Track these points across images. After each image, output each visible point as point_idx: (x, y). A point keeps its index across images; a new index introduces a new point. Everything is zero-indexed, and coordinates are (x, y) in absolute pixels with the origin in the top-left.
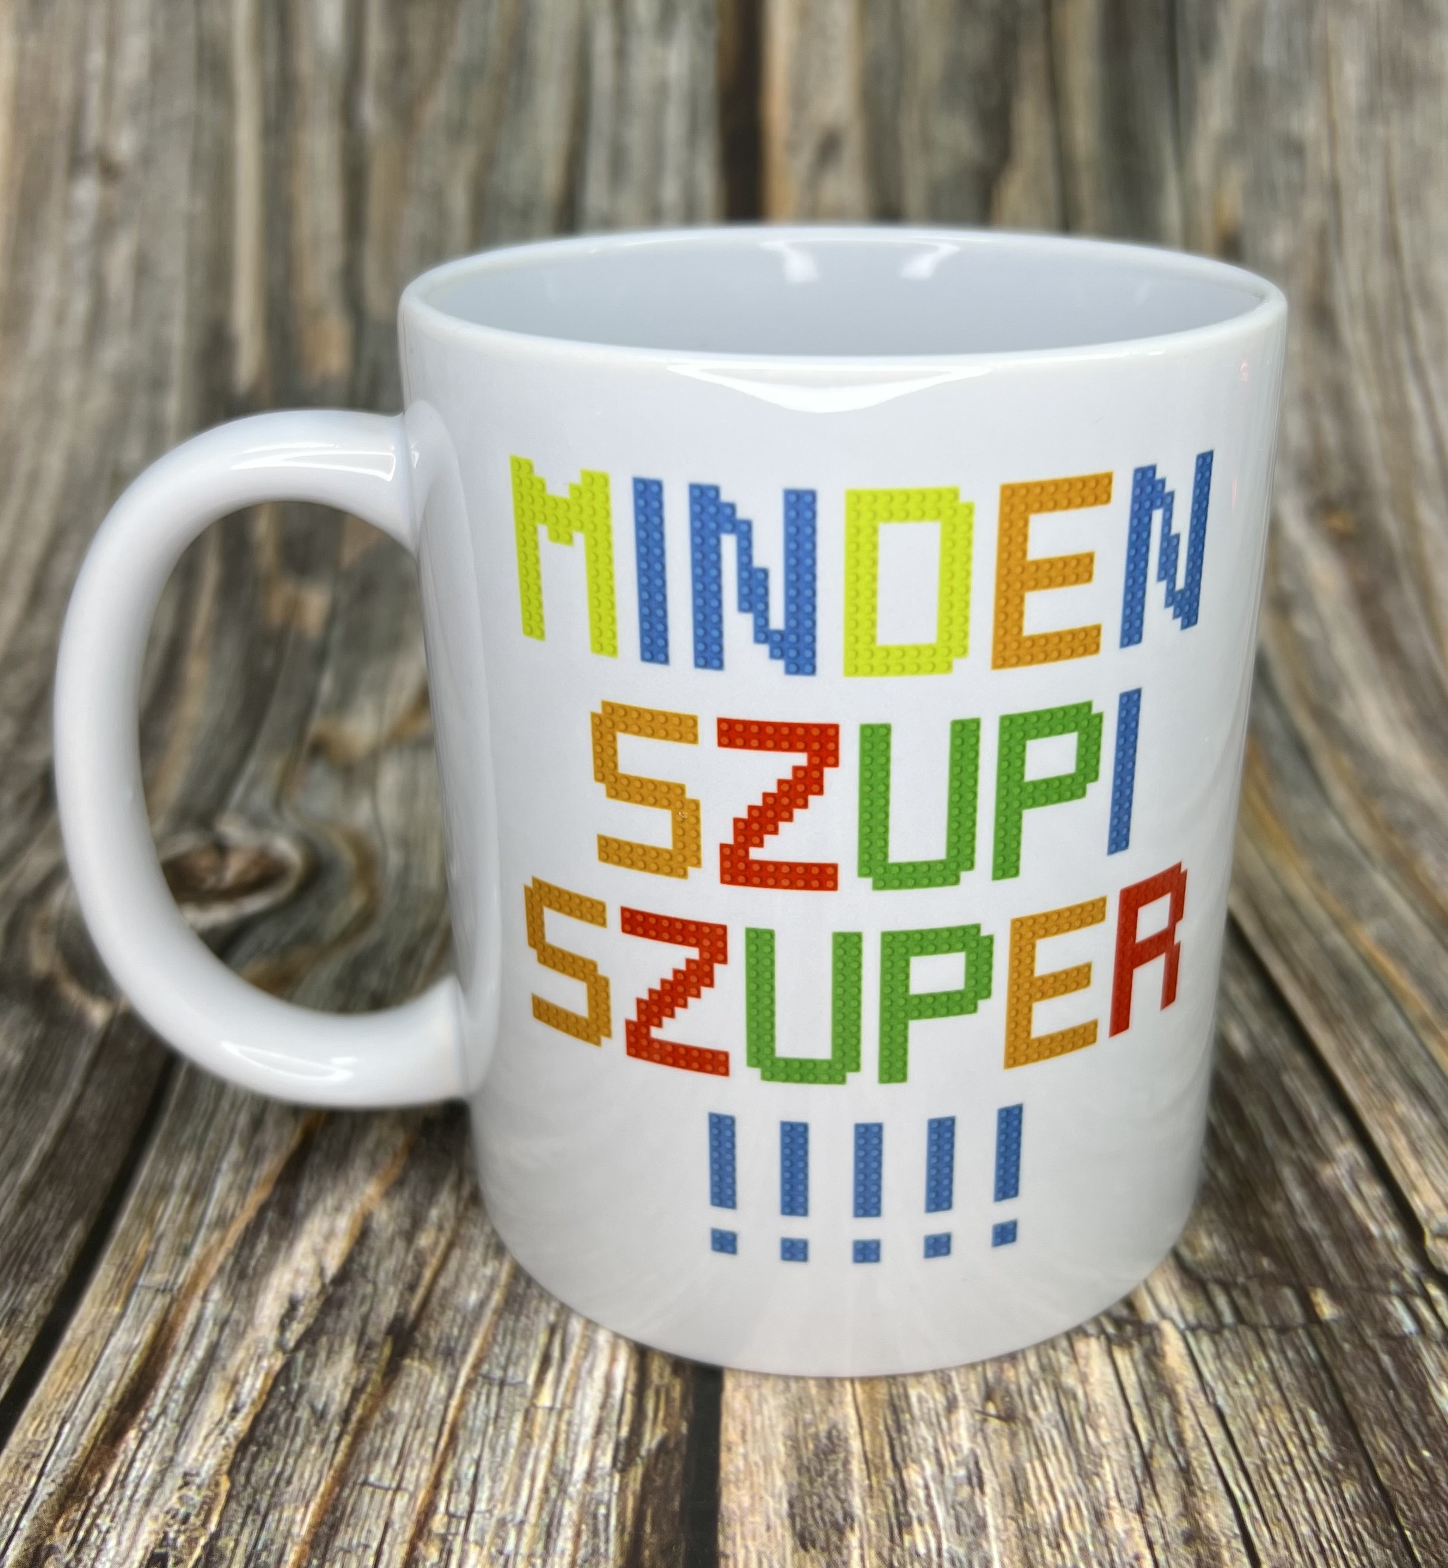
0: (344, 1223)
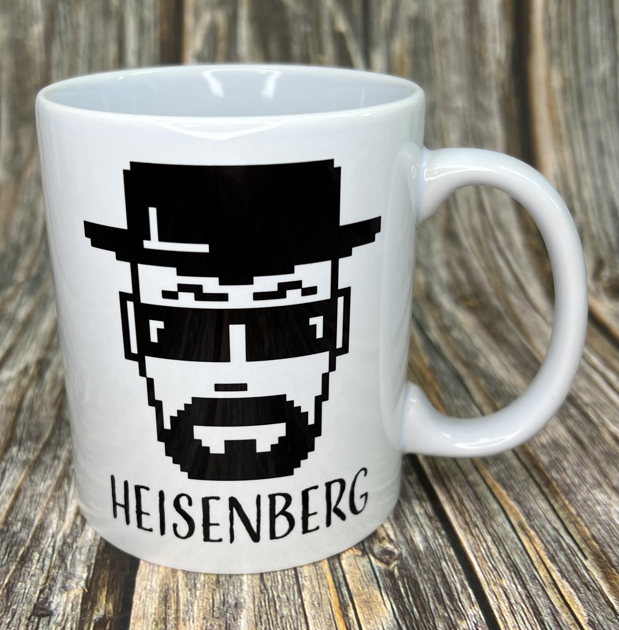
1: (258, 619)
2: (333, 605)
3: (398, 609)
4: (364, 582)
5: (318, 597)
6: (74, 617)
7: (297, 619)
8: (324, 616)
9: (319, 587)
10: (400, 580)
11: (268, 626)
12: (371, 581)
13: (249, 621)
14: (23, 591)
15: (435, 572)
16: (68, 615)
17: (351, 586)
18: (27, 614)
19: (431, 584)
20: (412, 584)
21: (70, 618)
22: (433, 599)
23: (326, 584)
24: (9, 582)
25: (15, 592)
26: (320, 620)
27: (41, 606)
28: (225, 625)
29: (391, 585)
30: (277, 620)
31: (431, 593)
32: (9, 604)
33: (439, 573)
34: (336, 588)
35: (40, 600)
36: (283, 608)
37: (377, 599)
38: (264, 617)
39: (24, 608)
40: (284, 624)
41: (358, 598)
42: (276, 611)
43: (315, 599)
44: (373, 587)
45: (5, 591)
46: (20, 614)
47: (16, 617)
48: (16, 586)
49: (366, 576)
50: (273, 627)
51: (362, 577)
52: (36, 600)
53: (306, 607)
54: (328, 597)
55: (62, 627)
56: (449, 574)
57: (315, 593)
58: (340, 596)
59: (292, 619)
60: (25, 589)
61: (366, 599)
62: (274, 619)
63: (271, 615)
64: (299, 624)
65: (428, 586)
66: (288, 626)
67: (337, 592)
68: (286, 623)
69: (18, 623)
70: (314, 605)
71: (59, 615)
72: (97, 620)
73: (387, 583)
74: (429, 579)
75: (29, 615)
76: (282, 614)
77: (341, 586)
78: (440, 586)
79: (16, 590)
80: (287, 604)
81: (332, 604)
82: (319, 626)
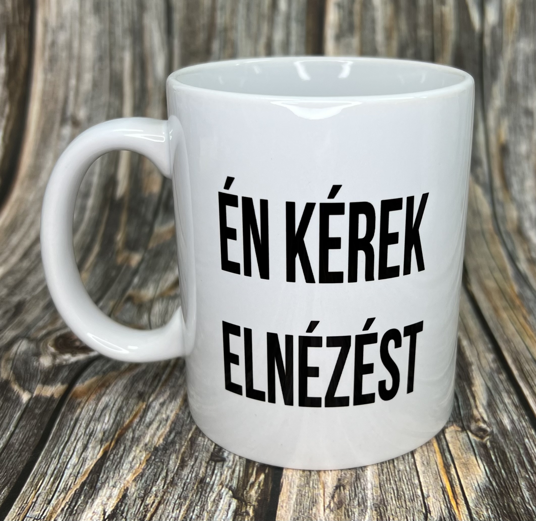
0: (116, 492)
1: (381, 471)
2: (438, 465)
3: (490, 470)
4: (463, 449)
5: (427, 458)
6: (241, 463)
7: (411, 473)
8: (431, 472)
9: (428, 452)
10: (491, 450)
11: (388, 477)
12: (468, 450)
13: (374, 473)
14: (202, 443)
15: (519, 446)
16: (237, 461)
17: (453, 452)
18: (206, 459)
19: (516, 454)
20: (501, 453)
21: (238, 463)
22: (517, 464)
23: (433, 450)
24: (192, 436)
25: (197, 444)
26: (429, 474)
27: (216, 454)
28: (355, 474)
29: (484, 453)
30: (395, 473)
31: (516, 461)
32: (193, 452)
33: (522, 446)
34: (441, 453)
35: (216, 450)
36: (400, 465)
37: (473, 462)
38: (385, 470)
39: (204, 455)
40: (401, 476)
41: (458, 461)
42: (394, 466)
43: (425, 460)
44: (470, 454)
45: (190, 443)
46: (201, 459)
47: (198, 461)
48: (197, 439)
49: (464, 446)
50: (392, 477)
51: (461, 446)
52: (212, 450)
53: (417, 464)
54: (435, 459)
55: (232, 469)
56: (530, 448)
57: (424, 455)
58: (444, 458)
59: (407, 472)
60: (204, 441)
61: (464, 461)
62: (393, 472)
63: (390, 468)
64: (412, 476)
65: (513, 455)
66: (404, 478)
67: (442, 456)
68: (402, 475)
69: (200, 466)
70: (423, 463)
71: (230, 461)
72: (258, 466)
73: (481, 452)
74: (515, 450)
75: (207, 460)
76: (399, 469)
77: (445, 452)
78: (523, 455)
79: (198, 443)
80: (403, 462)
81: (438, 463)
82: (428, 478)
